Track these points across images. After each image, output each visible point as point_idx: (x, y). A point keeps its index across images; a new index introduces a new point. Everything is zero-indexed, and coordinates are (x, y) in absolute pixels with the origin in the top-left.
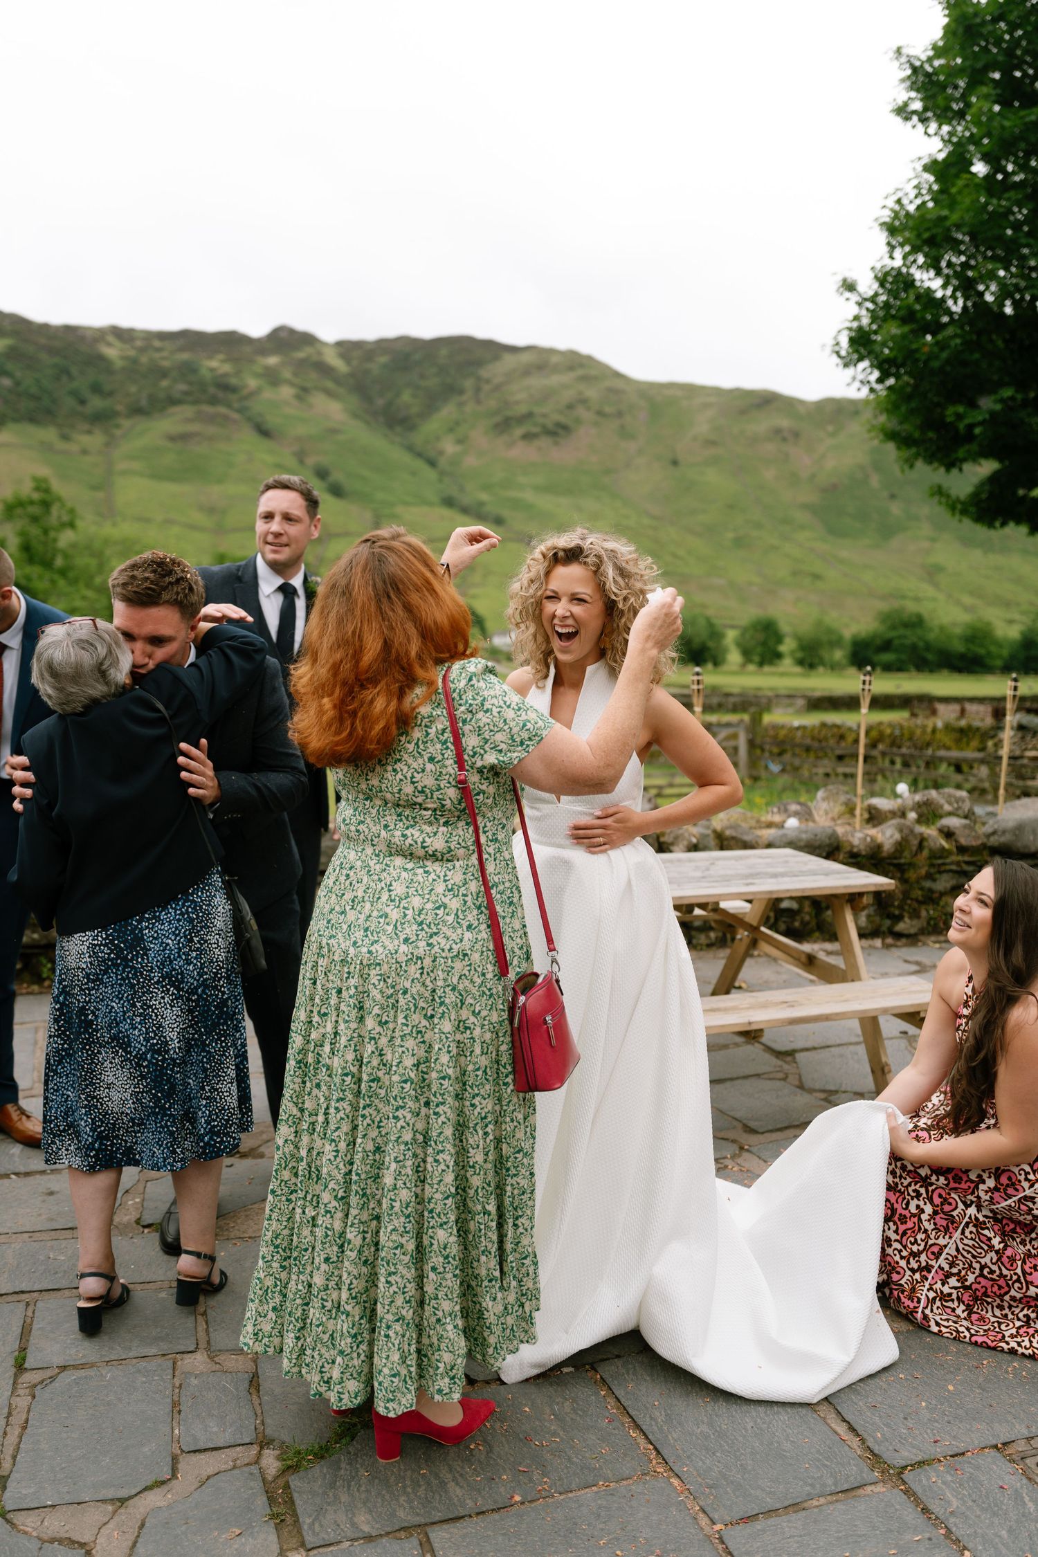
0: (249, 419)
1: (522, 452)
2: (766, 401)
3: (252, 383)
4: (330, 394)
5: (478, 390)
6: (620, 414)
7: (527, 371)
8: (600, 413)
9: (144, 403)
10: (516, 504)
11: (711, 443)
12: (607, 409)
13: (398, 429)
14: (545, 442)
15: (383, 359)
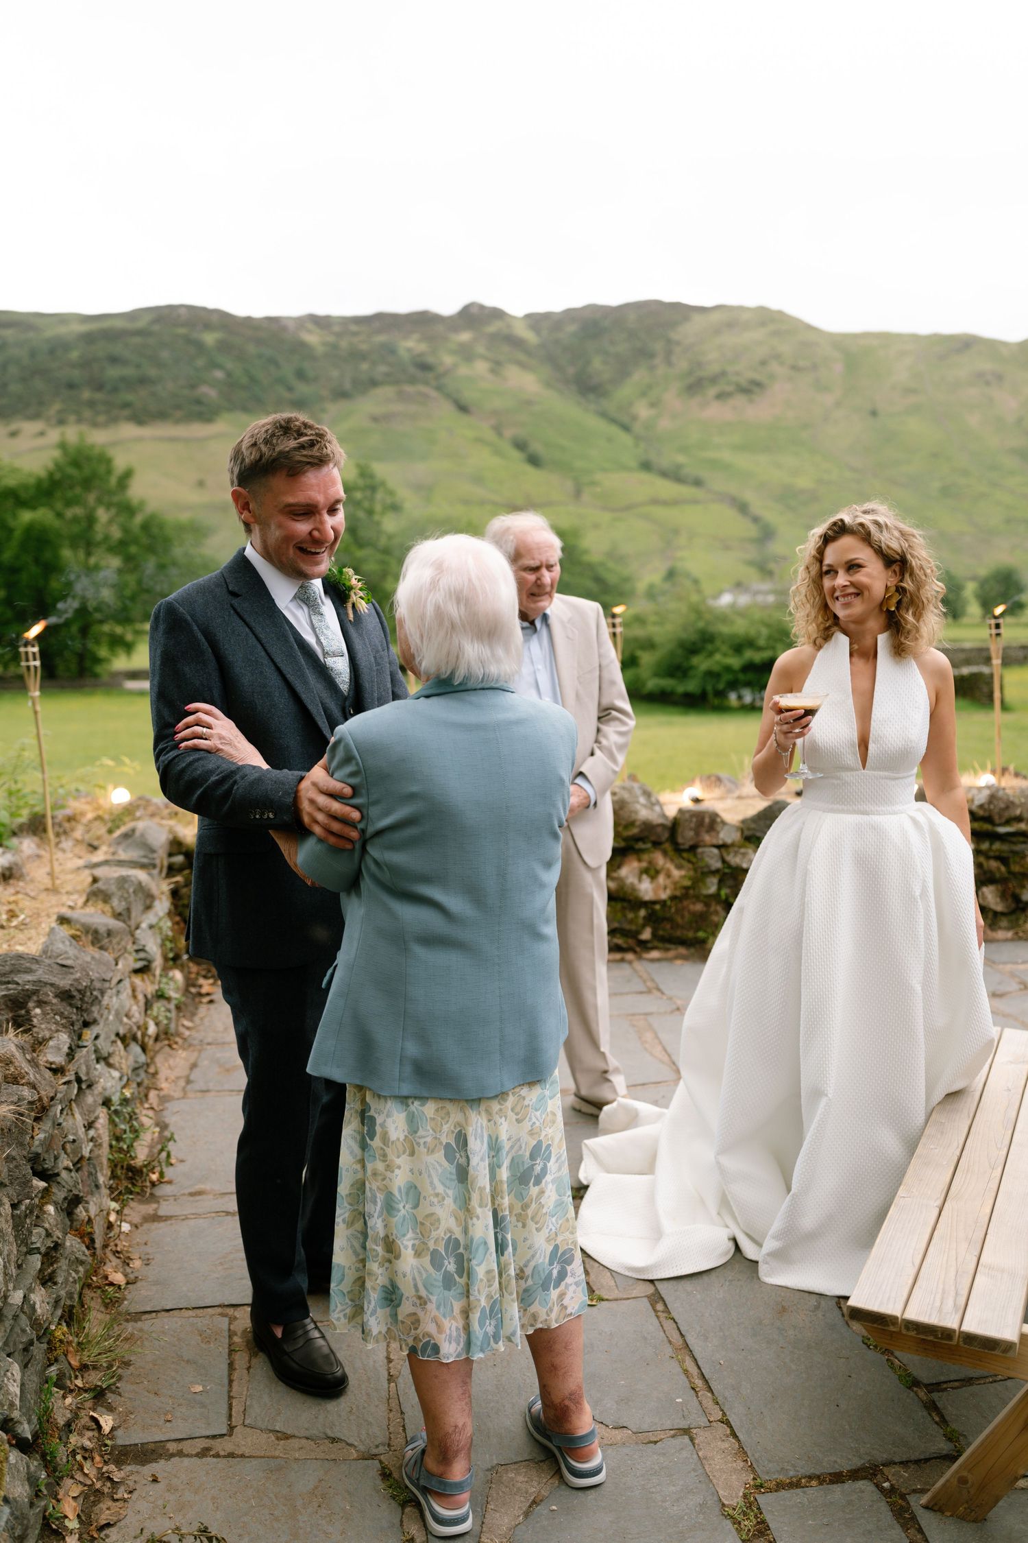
0: (448, 396)
1: (716, 412)
2: (966, 344)
3: (448, 360)
4: (523, 366)
5: (668, 354)
6: (815, 367)
7: (717, 331)
8: (794, 368)
9: (348, 386)
10: (714, 464)
11: (909, 391)
12: (801, 363)
13: (591, 396)
14: (740, 400)
15: (572, 328)
